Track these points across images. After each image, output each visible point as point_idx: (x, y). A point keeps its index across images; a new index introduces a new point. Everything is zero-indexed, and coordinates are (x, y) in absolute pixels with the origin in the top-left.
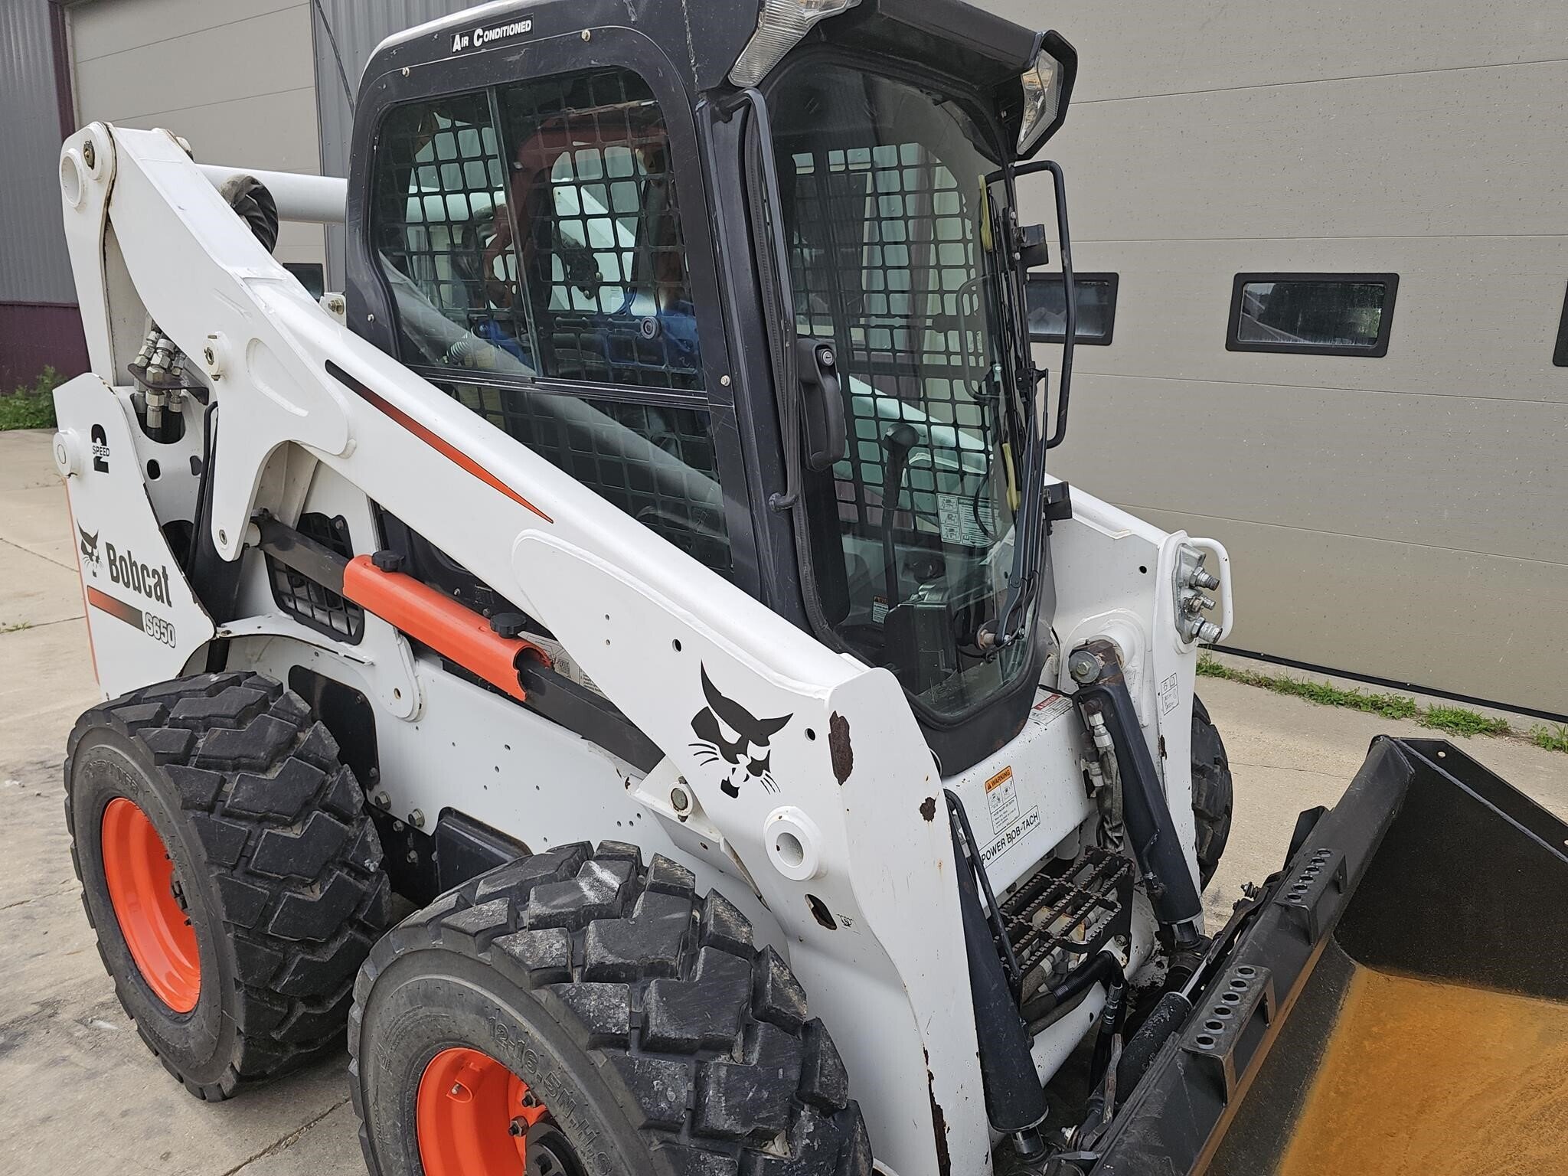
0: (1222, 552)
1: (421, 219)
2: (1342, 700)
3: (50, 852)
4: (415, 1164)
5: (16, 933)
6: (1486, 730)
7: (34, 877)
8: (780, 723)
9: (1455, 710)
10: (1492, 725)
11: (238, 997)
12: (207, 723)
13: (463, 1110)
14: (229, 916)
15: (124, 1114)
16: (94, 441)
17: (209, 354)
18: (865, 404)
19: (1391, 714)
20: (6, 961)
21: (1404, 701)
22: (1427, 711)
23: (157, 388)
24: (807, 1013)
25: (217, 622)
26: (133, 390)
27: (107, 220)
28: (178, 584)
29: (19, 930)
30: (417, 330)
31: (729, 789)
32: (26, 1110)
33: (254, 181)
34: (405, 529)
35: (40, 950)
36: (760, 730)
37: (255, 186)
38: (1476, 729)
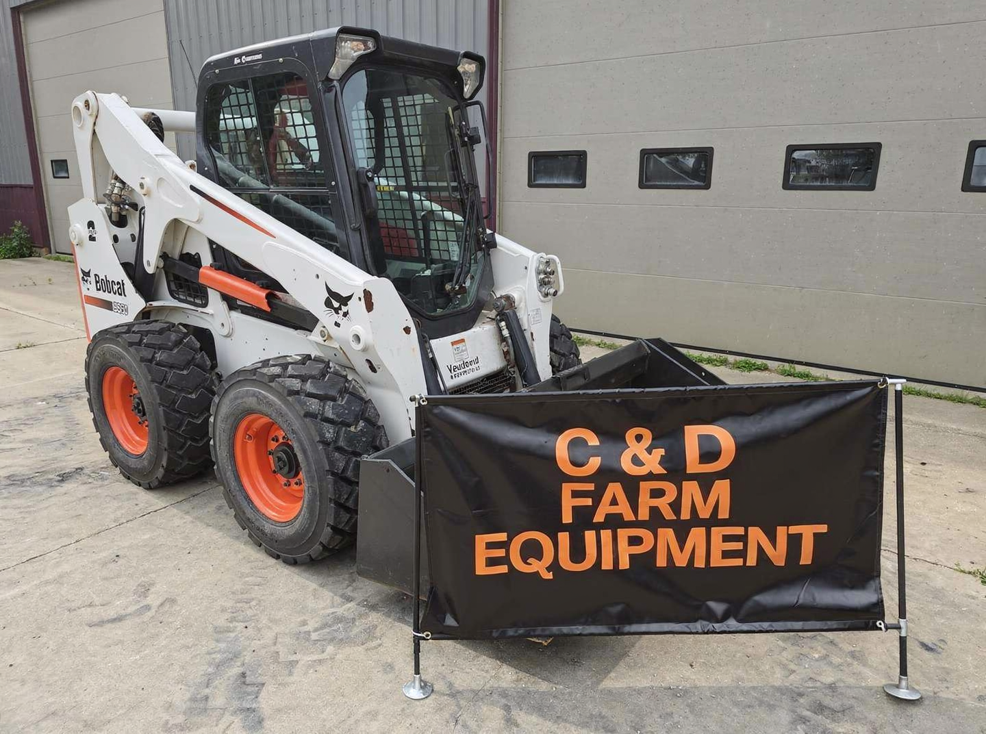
0: (557, 260)
1: (225, 129)
4: (234, 469)
5: (58, 449)
7: (62, 432)
8: (350, 298)
11: (164, 434)
12: (148, 332)
13: (251, 445)
14: (161, 400)
16: (89, 228)
17: (142, 186)
18: (439, 215)
20: (56, 457)
23: (117, 204)
24: (380, 424)
25: (146, 302)
26: (105, 205)
27: (94, 132)
28: (129, 286)
30: (225, 174)
31: (337, 324)
33: (153, 114)
34: (222, 249)
36: (345, 301)
37: (154, 116)
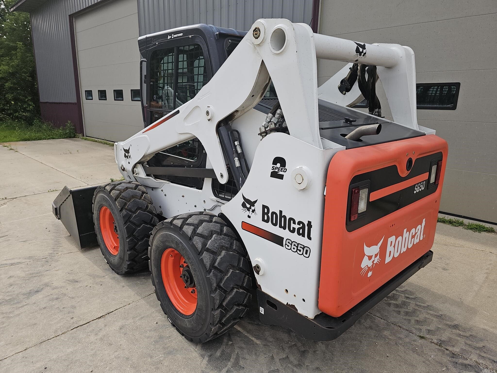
2: (439, 220)
3: (54, 246)
5: (43, 265)
6: (486, 230)
7: (50, 252)
9: (477, 224)
10: (489, 229)
15: (64, 308)
19: (455, 225)
20: (40, 271)
21: (460, 221)
22: (468, 224)
29: (44, 264)
32: (40, 306)
35: (49, 269)
38: (483, 230)
